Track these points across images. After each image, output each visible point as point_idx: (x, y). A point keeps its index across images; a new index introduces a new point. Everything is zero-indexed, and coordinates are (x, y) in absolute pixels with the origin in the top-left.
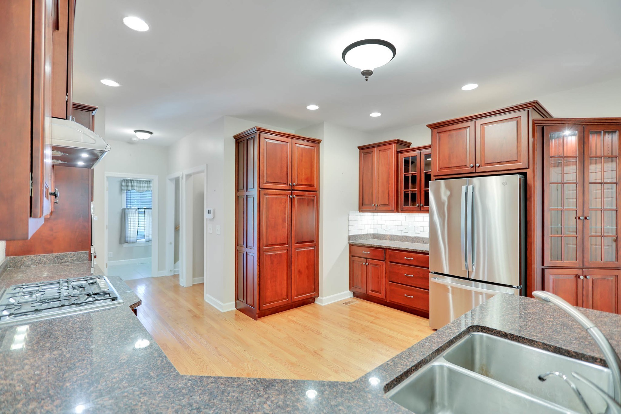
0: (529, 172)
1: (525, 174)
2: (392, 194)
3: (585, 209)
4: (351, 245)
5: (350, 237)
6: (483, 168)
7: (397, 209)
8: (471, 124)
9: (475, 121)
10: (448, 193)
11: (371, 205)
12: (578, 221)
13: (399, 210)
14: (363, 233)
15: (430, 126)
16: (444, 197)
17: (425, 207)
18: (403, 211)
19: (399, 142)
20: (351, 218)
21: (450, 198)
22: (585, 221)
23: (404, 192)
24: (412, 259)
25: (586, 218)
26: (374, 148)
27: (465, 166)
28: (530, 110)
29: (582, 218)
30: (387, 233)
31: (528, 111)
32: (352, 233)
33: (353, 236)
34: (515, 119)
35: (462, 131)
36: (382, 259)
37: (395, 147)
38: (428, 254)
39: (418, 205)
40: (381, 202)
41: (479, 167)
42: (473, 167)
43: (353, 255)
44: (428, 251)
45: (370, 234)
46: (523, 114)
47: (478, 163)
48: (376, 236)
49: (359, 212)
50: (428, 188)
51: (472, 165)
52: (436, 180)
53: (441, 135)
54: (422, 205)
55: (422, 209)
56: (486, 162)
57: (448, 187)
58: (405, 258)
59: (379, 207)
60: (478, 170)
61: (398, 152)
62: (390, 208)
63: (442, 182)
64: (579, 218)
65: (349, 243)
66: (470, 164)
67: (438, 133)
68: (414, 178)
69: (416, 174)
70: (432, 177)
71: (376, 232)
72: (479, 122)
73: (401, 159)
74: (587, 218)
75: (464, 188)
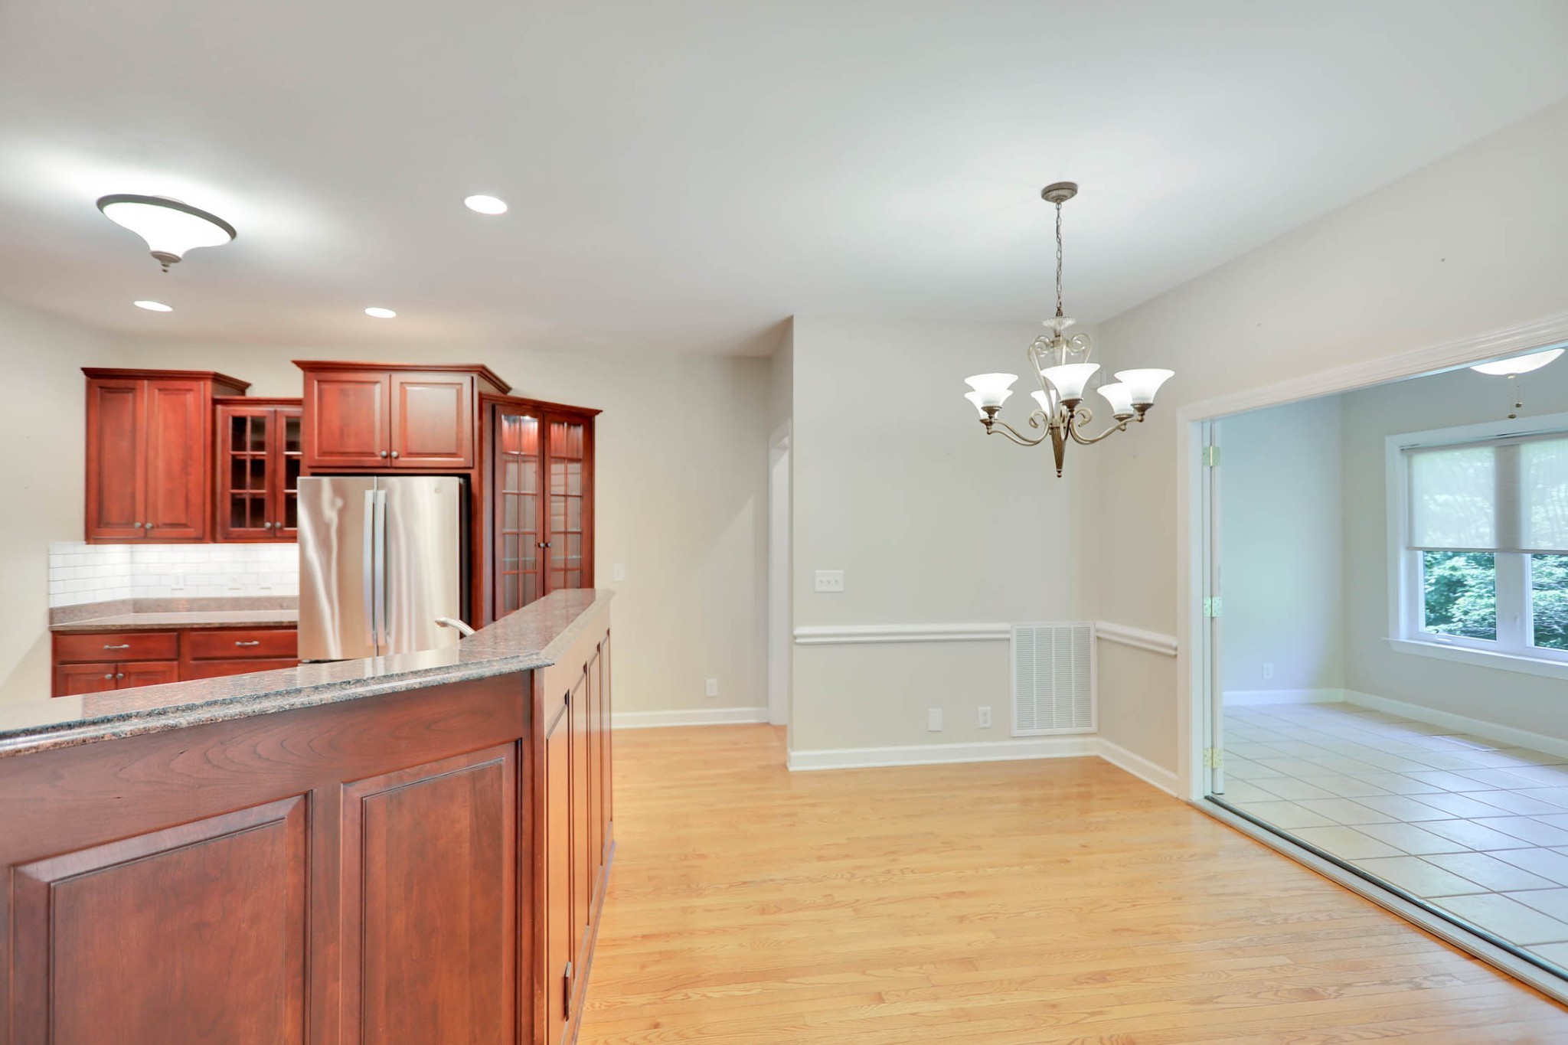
0: (474, 474)
1: (467, 477)
2: (196, 499)
3: (546, 532)
4: (57, 635)
5: (53, 613)
6: (404, 461)
7: (212, 534)
8: (383, 377)
9: (390, 376)
10: (339, 503)
11: (131, 522)
12: (538, 549)
13: (219, 536)
14: (99, 600)
15: (302, 365)
16: (331, 515)
17: (286, 529)
18: (228, 539)
19: (218, 379)
20: (55, 561)
21: (342, 513)
22: (546, 548)
23: (233, 495)
24: (256, 643)
25: (547, 545)
26: (139, 382)
27: (373, 454)
28: (475, 376)
29: (542, 545)
30: (178, 595)
31: (472, 378)
32: (59, 602)
33: (64, 610)
34: (453, 386)
35: (367, 387)
36: (169, 657)
37: (207, 389)
38: (295, 627)
39: (268, 525)
40: (163, 517)
41: (397, 458)
42: (386, 457)
43: (65, 659)
44: (296, 622)
45: (123, 602)
46: (465, 379)
47: (395, 451)
48: (138, 606)
49: (88, 543)
50: (295, 488)
51: (384, 453)
52: (313, 474)
53: (324, 386)
54: (278, 524)
55: (279, 534)
56: (410, 451)
57: (338, 491)
58: (238, 643)
59: (156, 530)
60: (396, 463)
61: (215, 402)
62: (192, 532)
63: (326, 480)
64: (539, 546)
65: (50, 627)
66: (382, 450)
67: (319, 381)
68: (258, 466)
69: (265, 458)
70: (303, 467)
71: (141, 594)
72: (398, 378)
73: (225, 420)
74: (549, 545)
75: (369, 494)
